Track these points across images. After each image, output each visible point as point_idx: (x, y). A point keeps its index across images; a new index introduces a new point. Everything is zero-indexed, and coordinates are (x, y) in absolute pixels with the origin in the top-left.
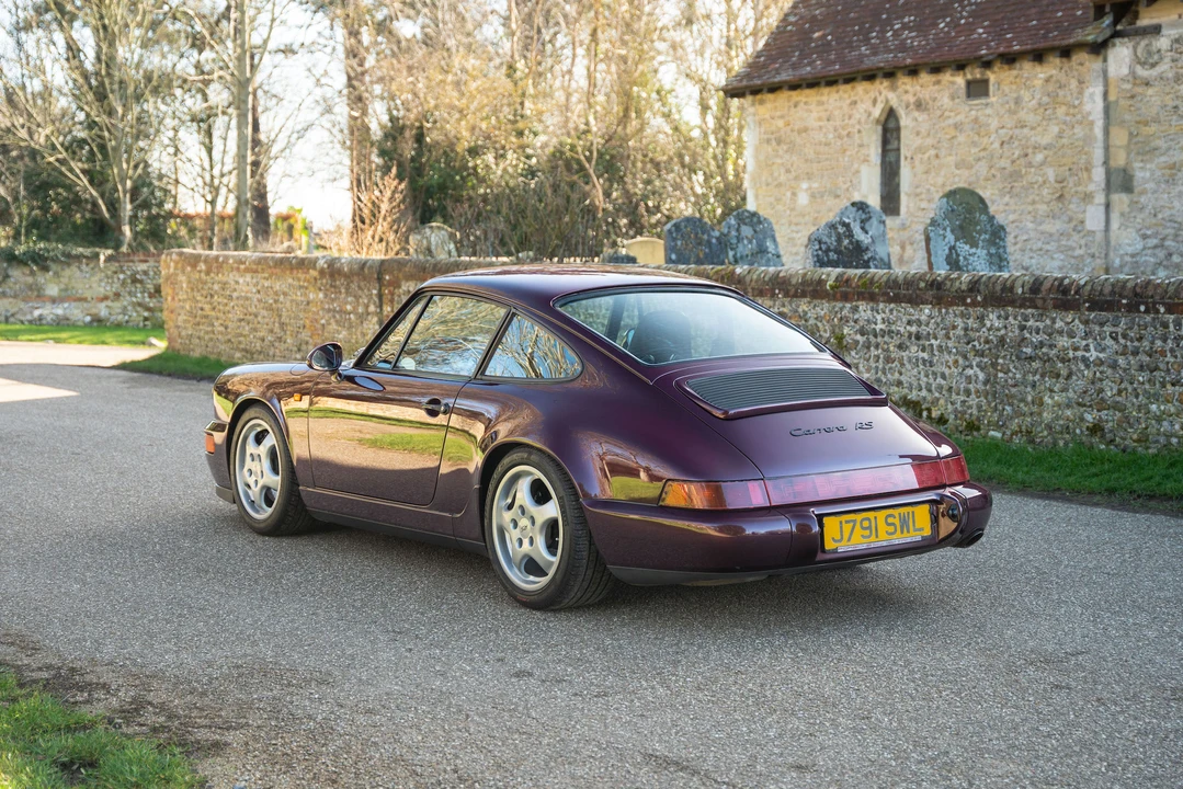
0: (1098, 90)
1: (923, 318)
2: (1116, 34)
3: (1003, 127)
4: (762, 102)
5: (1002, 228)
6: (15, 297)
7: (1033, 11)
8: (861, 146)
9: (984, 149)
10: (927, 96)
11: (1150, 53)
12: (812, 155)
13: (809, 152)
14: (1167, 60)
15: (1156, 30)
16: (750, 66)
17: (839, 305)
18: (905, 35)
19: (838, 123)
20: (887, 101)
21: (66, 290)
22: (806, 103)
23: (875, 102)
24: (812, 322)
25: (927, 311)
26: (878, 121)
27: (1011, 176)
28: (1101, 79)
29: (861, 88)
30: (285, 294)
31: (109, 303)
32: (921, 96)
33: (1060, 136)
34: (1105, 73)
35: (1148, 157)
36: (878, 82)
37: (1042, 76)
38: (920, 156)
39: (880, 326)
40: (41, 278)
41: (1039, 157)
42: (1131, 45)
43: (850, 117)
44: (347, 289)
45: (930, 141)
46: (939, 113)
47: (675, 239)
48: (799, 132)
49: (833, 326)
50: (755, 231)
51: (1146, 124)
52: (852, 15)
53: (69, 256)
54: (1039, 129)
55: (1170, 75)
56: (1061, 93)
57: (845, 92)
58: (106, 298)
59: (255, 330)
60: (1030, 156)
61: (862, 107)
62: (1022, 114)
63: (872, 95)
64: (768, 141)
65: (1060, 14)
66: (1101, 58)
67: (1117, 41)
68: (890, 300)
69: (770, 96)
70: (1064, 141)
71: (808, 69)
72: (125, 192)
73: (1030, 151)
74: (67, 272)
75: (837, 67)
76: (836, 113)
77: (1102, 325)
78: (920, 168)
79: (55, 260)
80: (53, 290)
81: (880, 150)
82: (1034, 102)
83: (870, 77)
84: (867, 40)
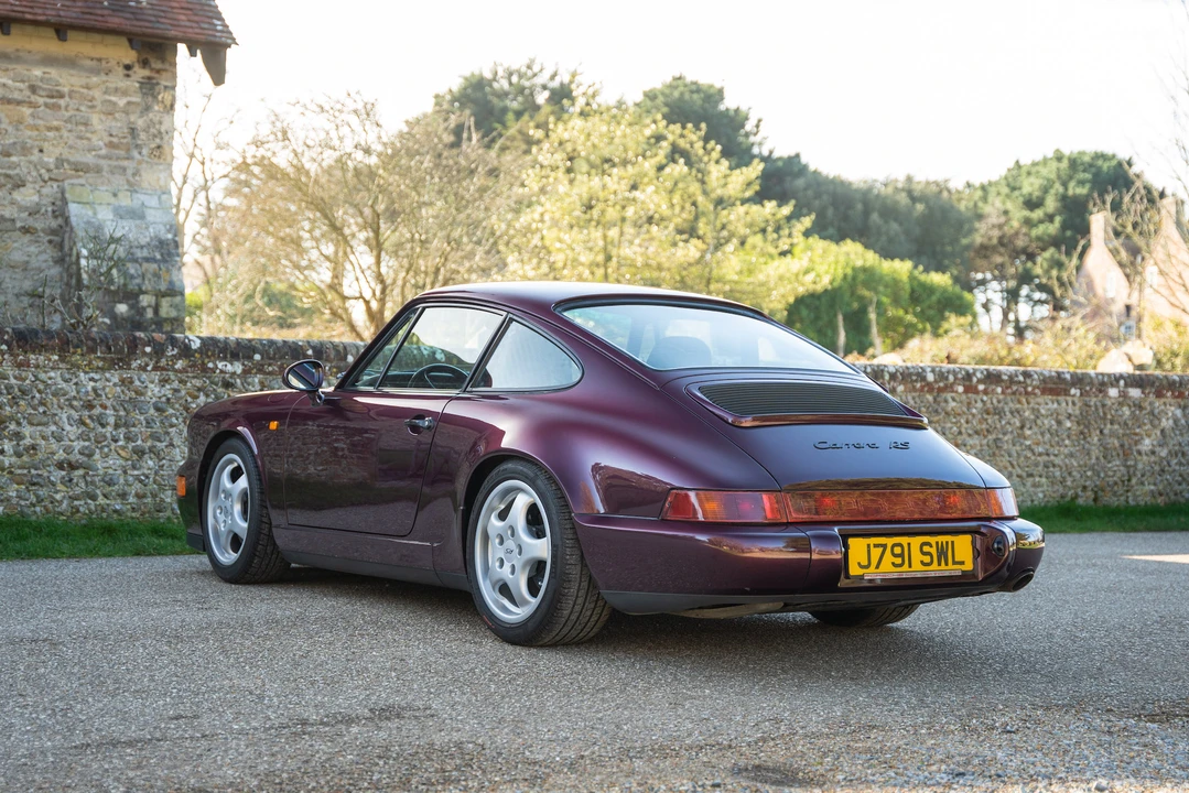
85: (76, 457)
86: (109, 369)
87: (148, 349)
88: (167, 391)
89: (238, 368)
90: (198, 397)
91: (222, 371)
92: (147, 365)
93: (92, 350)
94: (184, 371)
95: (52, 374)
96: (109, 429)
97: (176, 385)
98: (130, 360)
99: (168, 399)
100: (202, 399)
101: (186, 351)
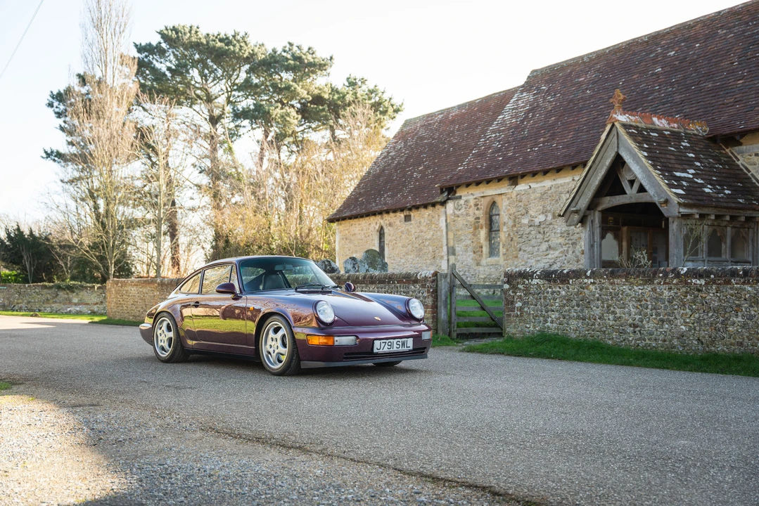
0: (443, 219)
2: (448, 199)
3: (416, 232)
4: (341, 224)
5: (386, 263)
6: (60, 303)
7: (426, 190)
8: (372, 240)
9: (410, 240)
10: (392, 221)
11: (459, 206)
12: (357, 244)
13: (356, 242)
14: (463, 208)
15: (460, 197)
16: (337, 211)
19: (365, 232)
20: (380, 223)
21: (81, 300)
22: (355, 224)
23: (376, 223)
26: (377, 231)
28: (444, 215)
29: (372, 218)
30: (147, 293)
31: (98, 305)
32: (390, 221)
33: (433, 235)
34: (446, 212)
35: (459, 242)
36: (377, 216)
37: (427, 214)
38: (391, 243)
40: (71, 295)
42: (453, 203)
43: (369, 229)
44: (167, 289)
45: (394, 238)
46: (396, 227)
48: (353, 235)
51: (459, 230)
52: (372, 192)
53: (82, 286)
54: (427, 233)
55: (465, 213)
56: (433, 220)
57: (367, 220)
58: (97, 304)
59: (137, 308)
61: (372, 225)
62: (422, 228)
63: (376, 221)
64: (343, 239)
65: (433, 192)
66: (444, 207)
67: (449, 201)
69: (343, 222)
70: (434, 237)
71: (355, 211)
72: (111, 264)
73: (424, 241)
74: (82, 293)
75: (364, 211)
76: (364, 228)
77: (382, 288)
78: (391, 248)
79: (77, 288)
80: (75, 300)
81: (378, 240)
82: (425, 223)
83: (374, 214)
84: (375, 202)
85: (636, 322)
86: (645, 284)
87: (661, 275)
88: (672, 293)
89: (703, 282)
90: (686, 296)
91: (695, 284)
92: (661, 282)
93: (638, 276)
94: (677, 284)
95: (624, 287)
96: (649, 310)
97: (675, 290)
98: (654, 280)
99: (673, 297)
100: (689, 297)
101: (678, 275)
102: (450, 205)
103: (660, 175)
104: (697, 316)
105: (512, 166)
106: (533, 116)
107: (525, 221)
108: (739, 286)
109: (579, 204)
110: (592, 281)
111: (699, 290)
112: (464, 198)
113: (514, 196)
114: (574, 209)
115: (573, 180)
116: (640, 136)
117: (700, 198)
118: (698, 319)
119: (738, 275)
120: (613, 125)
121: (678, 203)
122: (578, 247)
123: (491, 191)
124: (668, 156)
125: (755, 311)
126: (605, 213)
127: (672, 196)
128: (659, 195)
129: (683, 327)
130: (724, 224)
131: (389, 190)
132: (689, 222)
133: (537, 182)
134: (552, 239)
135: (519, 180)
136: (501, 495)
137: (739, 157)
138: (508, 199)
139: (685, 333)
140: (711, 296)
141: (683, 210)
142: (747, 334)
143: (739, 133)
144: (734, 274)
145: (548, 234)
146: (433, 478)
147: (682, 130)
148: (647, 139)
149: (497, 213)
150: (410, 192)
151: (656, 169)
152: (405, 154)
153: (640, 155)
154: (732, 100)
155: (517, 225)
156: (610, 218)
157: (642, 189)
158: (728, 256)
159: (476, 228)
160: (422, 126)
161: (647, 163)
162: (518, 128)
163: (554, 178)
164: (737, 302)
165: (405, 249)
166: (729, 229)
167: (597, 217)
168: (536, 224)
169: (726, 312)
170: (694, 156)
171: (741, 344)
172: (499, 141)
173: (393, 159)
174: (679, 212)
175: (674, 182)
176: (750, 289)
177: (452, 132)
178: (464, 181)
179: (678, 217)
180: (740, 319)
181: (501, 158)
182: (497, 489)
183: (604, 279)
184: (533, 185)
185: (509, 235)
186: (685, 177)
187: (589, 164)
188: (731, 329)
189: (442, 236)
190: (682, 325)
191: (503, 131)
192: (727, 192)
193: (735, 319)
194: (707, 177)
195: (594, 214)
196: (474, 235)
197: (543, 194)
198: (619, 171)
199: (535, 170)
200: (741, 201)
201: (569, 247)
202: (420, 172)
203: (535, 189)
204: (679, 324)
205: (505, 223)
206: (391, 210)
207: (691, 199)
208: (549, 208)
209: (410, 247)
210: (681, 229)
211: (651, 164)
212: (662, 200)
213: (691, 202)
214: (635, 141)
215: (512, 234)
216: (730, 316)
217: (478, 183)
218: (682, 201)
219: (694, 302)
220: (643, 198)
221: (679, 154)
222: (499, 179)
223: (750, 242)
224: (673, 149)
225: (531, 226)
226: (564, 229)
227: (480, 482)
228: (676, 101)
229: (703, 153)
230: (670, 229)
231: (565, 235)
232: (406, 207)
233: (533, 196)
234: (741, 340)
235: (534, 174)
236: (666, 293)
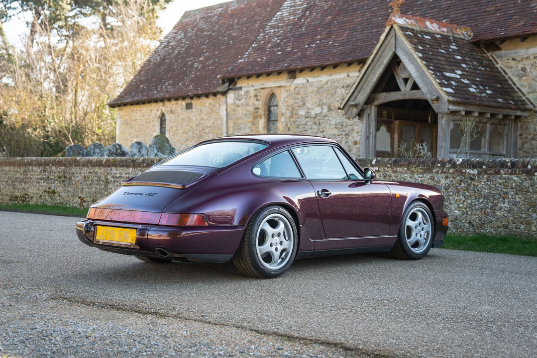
0: (224, 108)
1: (130, 172)
2: (229, 89)
3: (196, 120)
4: (122, 110)
5: (174, 149)
7: (208, 80)
8: (153, 126)
9: (191, 127)
10: (174, 109)
11: (239, 96)
12: (138, 129)
14: (244, 98)
15: (241, 88)
16: (118, 97)
17: (107, 168)
18: (169, 88)
19: (146, 118)
20: (162, 110)
22: (136, 110)
23: (158, 110)
24: (99, 175)
25: (131, 170)
26: (159, 117)
27: (199, 136)
28: (225, 105)
29: (154, 105)
32: (172, 108)
33: (213, 123)
34: (226, 102)
35: (238, 131)
36: (159, 103)
37: (208, 102)
38: (171, 129)
39: (118, 175)
41: (207, 130)
42: (234, 93)
43: (150, 115)
45: (175, 124)
46: (177, 115)
47: (70, 152)
48: (134, 121)
49: (105, 176)
50: (100, 150)
51: (238, 119)
52: (153, 80)
54: (208, 121)
55: (245, 103)
56: (214, 108)
57: (149, 106)
60: (205, 130)
61: (154, 111)
62: (203, 116)
63: (157, 108)
64: (124, 124)
65: (215, 82)
66: (225, 97)
67: (230, 91)
68: (121, 166)
69: (124, 108)
70: (215, 125)
71: (136, 98)
73: (205, 128)
75: (145, 97)
76: (146, 114)
78: (172, 134)
81: (159, 127)
82: (206, 112)
83: (156, 101)
84: (156, 89)
86: (425, 173)
87: (439, 165)
88: (448, 181)
89: (476, 172)
90: (461, 184)
91: (469, 173)
92: (438, 171)
93: (418, 166)
94: (453, 173)
95: (406, 175)
97: (451, 179)
98: (432, 169)
99: (449, 185)
100: (463, 185)
101: (454, 165)
102: (231, 95)
103: (432, 74)
104: (469, 201)
105: (291, 60)
106: (310, 14)
107: (302, 112)
108: (507, 176)
109: (358, 98)
110: (377, 169)
111: (472, 179)
112: (244, 89)
113: (292, 88)
114: (353, 103)
115: (348, 76)
116: (416, 38)
117: (466, 96)
118: (471, 204)
119: (507, 167)
120: (392, 27)
121: (449, 101)
122: (351, 138)
123: (270, 83)
124: (439, 58)
125: (520, 198)
126: (380, 107)
127: (443, 95)
128: (431, 93)
129: (456, 211)
130: (485, 120)
131: (170, 78)
132: (456, 118)
133: (314, 77)
134: (327, 130)
135: (298, 74)
136: (352, 350)
137: (498, 60)
138: (287, 91)
139: (458, 217)
140: (483, 185)
141: (452, 107)
142: (512, 218)
143: (499, 39)
144: (503, 165)
145: (323, 125)
146: (288, 337)
147: (450, 34)
148: (422, 42)
149: (275, 104)
150: (192, 81)
151: (429, 69)
152: (186, 44)
153: (416, 56)
154: (493, 9)
155: (295, 116)
156: (385, 112)
157: (415, 87)
158: (486, 150)
159: (255, 118)
160: (202, 18)
161: (422, 64)
162: (295, 25)
163: (330, 73)
164: (505, 190)
165: (185, 135)
166: (488, 125)
167: (373, 111)
168: (312, 116)
169: (495, 199)
170: (460, 58)
171: (506, 227)
172: (278, 37)
173: (173, 48)
174: (449, 109)
175: (445, 81)
176: (516, 179)
177: (232, 25)
178: (245, 73)
179: (447, 114)
180: (506, 205)
181: (280, 53)
182: (348, 345)
183: (388, 167)
184: (311, 79)
185: (287, 125)
186: (453, 77)
187: (369, 62)
188: (498, 213)
189: (222, 124)
190: (456, 209)
191: (281, 27)
192: (489, 92)
193: (502, 205)
194: (471, 78)
195: (371, 108)
196: (253, 124)
197: (319, 88)
198: (395, 69)
199: (313, 65)
200: (500, 100)
201: (342, 138)
202: (201, 62)
203: (312, 83)
204: (453, 209)
205: (283, 114)
206: (173, 97)
207: (459, 97)
208: (325, 101)
209: (190, 134)
210: (448, 124)
211: (425, 65)
212: (434, 97)
213: (459, 100)
214: (411, 42)
215: (289, 124)
216: (498, 202)
217: (258, 76)
218: (451, 99)
219: (467, 190)
220: (416, 95)
221: (448, 56)
222: (279, 73)
223: (505, 137)
224: (443, 51)
225: (307, 117)
226: (338, 121)
227: (331, 339)
228: (443, 6)
229: (469, 56)
230: (439, 124)
231: (339, 126)
232: (188, 96)
233: (310, 90)
234: (507, 224)
235: (312, 69)
236: (443, 181)
